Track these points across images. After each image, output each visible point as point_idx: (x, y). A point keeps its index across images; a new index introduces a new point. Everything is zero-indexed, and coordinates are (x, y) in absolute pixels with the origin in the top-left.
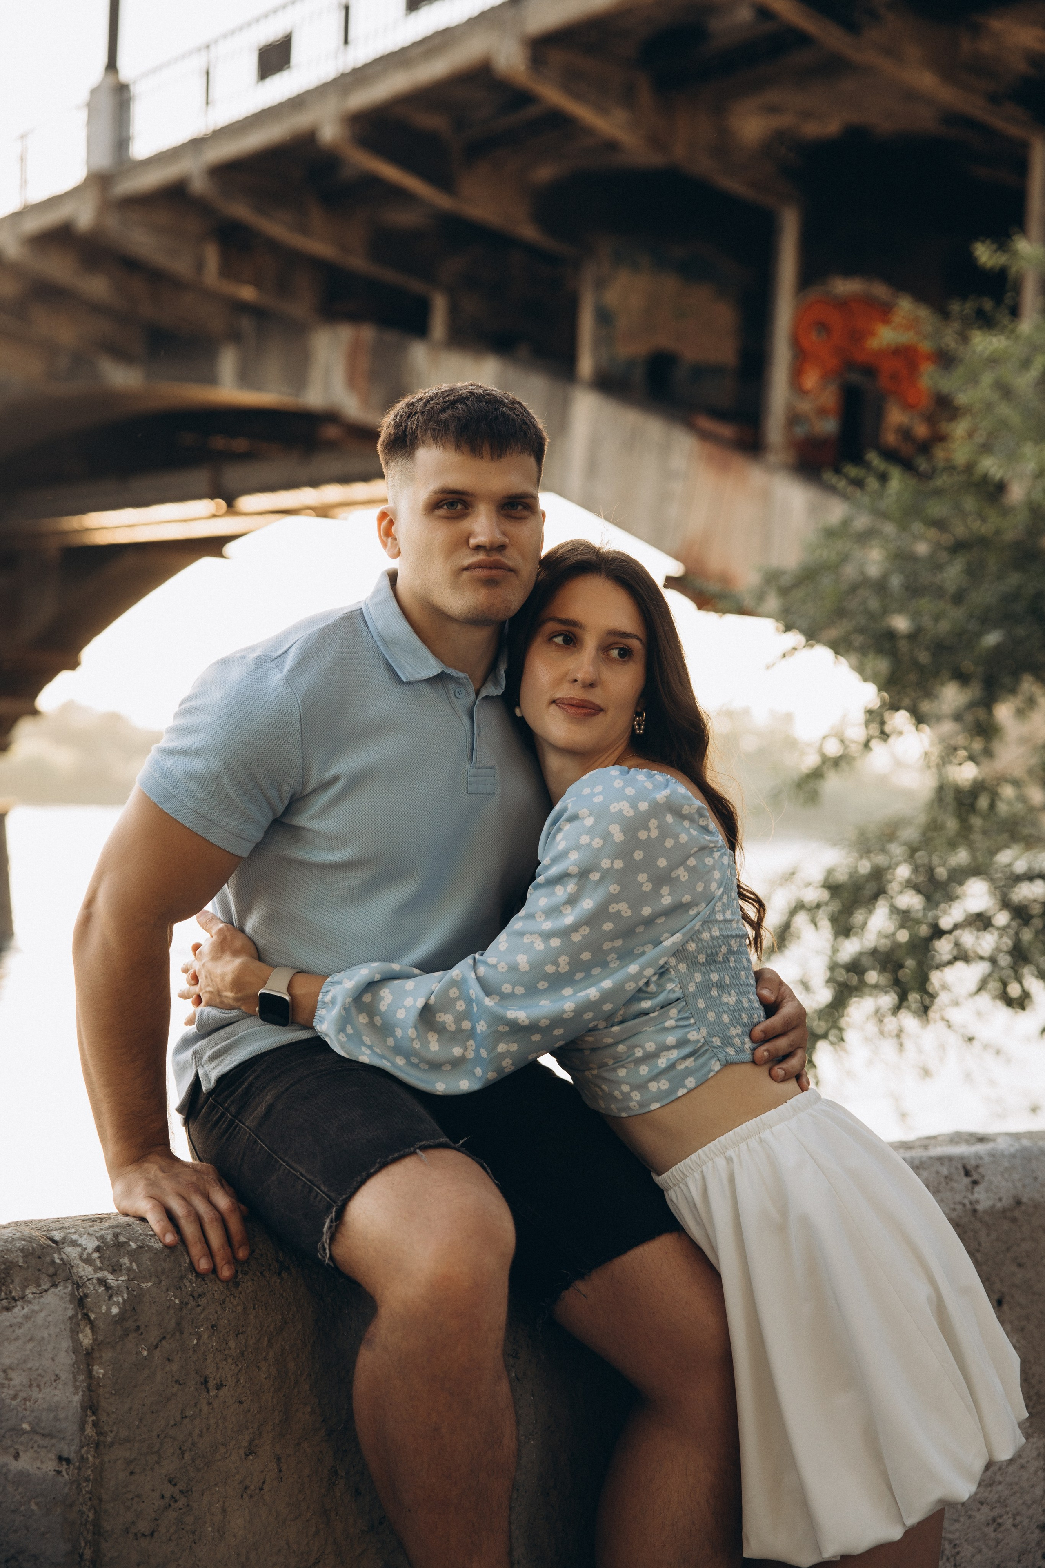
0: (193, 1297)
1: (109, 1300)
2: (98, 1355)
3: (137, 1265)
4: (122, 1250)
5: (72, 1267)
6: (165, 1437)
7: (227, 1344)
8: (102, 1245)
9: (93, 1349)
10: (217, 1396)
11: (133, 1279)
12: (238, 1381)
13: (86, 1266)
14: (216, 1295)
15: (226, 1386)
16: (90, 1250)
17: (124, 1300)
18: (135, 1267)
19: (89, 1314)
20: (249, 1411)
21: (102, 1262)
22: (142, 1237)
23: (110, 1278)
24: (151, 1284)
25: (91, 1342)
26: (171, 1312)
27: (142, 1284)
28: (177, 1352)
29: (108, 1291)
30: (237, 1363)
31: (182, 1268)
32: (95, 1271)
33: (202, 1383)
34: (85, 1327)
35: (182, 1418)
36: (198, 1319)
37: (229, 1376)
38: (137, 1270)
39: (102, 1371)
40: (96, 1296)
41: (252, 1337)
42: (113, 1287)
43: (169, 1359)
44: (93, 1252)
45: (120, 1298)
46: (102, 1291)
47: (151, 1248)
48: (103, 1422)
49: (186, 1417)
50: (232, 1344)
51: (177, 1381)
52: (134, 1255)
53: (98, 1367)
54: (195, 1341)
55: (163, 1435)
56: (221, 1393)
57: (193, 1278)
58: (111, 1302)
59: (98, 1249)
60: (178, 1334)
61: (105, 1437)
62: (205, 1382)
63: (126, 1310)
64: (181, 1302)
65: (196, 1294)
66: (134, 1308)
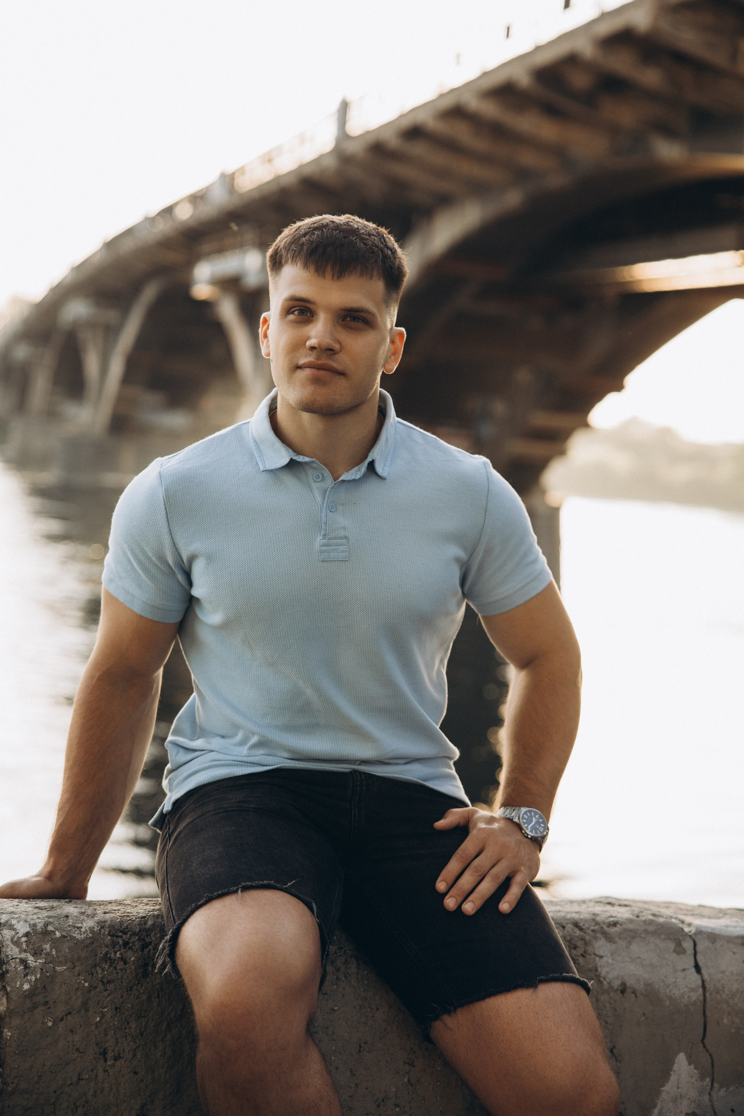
0: (103, 982)
1: (24, 977)
2: (8, 1021)
3: (57, 952)
4: (48, 938)
5: (3, 946)
6: (62, 1093)
7: (128, 1024)
8: (31, 931)
9: (5, 1015)
10: (114, 1066)
11: (50, 962)
12: (134, 1056)
13: (14, 947)
14: (124, 983)
15: (123, 1058)
16: (20, 935)
17: (36, 979)
18: (54, 953)
19: (7, 987)
20: (142, 1081)
21: (27, 946)
22: (69, 928)
23: (31, 959)
24: (65, 968)
25: (5, 1009)
26: (79, 993)
27: (57, 968)
28: (81, 1026)
29: (25, 970)
30: (136, 1041)
31: (98, 958)
32: (20, 952)
33: (101, 1054)
34: (2, 997)
35: (79, 1079)
36: (104, 1001)
37: (127, 1050)
38: (55, 956)
39: (10, 1034)
40: (15, 973)
41: (152, 1021)
42: (31, 967)
43: (72, 1031)
44: (22, 936)
45: (33, 977)
46: (20, 970)
47: (73, 938)
48: (7, 1074)
49: (83, 1079)
50: (133, 1025)
51: (77, 1050)
52: (56, 943)
53: (7, 1030)
54: (98, 1019)
55: (60, 1092)
56: (118, 1063)
57: (106, 967)
58: (25, 979)
59: (27, 935)
60: (83, 1011)
61: (8, 1086)
62: (104, 1053)
63: (37, 987)
64: (90, 986)
65: (105, 981)
66: (44, 986)
